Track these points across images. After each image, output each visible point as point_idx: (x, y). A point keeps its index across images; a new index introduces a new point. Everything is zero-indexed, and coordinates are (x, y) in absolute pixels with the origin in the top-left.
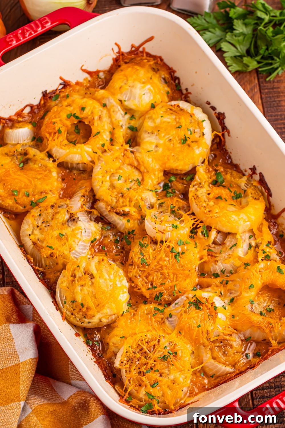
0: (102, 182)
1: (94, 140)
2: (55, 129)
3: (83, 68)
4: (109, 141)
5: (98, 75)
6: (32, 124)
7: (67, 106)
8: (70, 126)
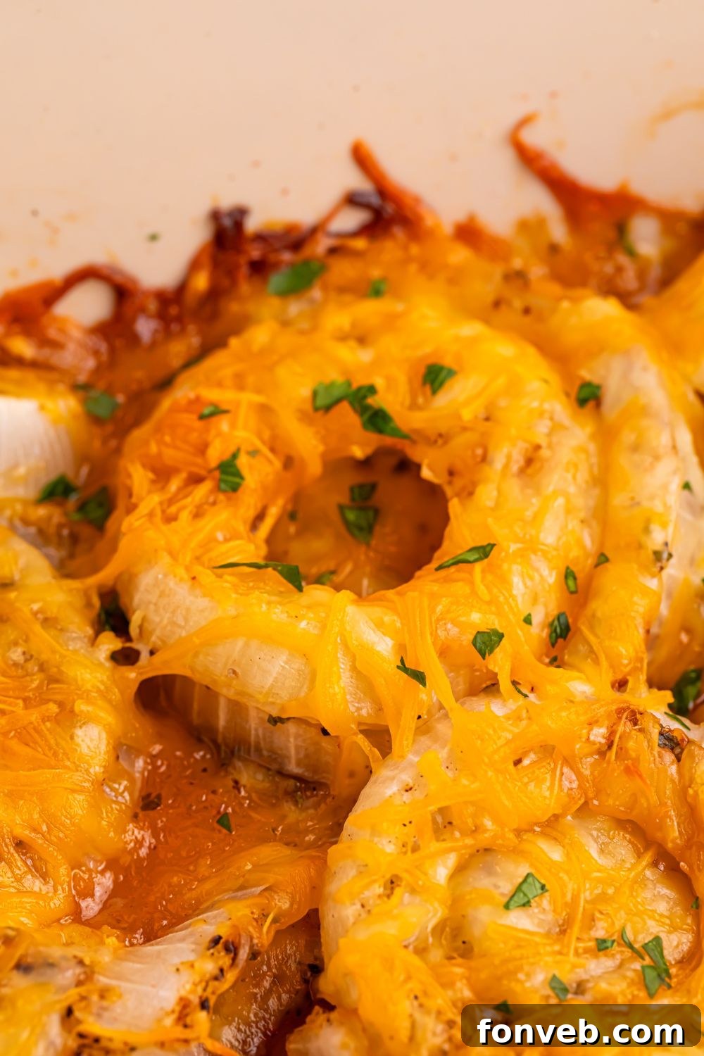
0: (392, 883)
1: (435, 588)
2: (202, 449)
3: (531, 138)
4: (538, 631)
5: (621, 229)
6: (84, 402)
7: (343, 338)
8: (315, 467)
